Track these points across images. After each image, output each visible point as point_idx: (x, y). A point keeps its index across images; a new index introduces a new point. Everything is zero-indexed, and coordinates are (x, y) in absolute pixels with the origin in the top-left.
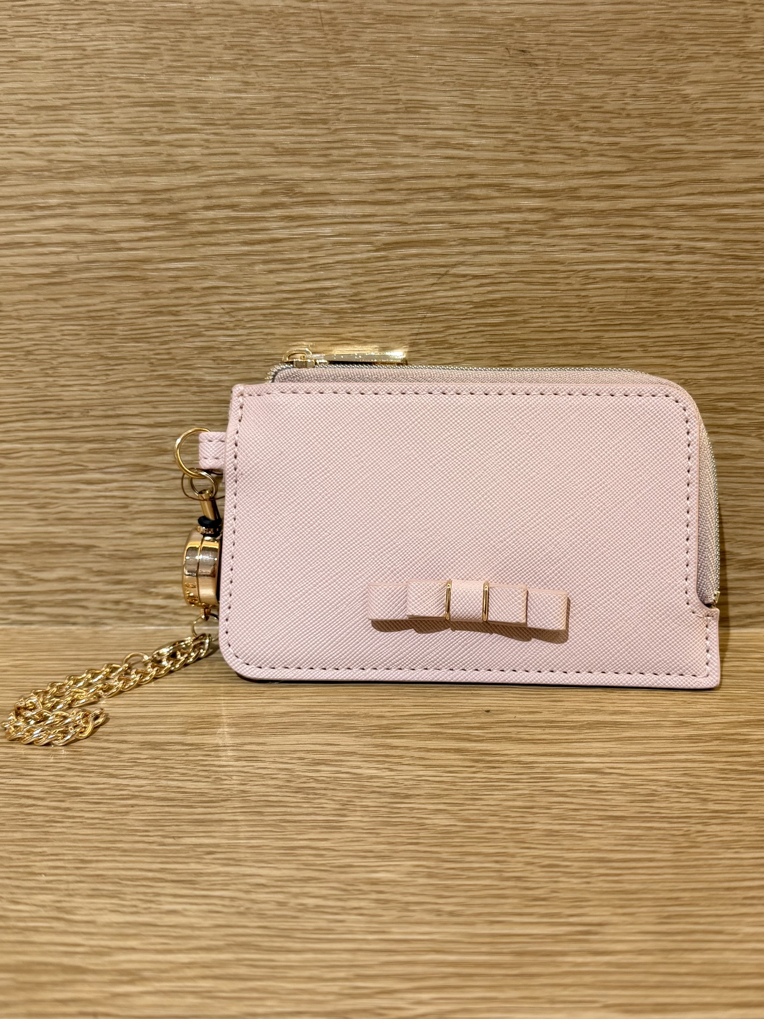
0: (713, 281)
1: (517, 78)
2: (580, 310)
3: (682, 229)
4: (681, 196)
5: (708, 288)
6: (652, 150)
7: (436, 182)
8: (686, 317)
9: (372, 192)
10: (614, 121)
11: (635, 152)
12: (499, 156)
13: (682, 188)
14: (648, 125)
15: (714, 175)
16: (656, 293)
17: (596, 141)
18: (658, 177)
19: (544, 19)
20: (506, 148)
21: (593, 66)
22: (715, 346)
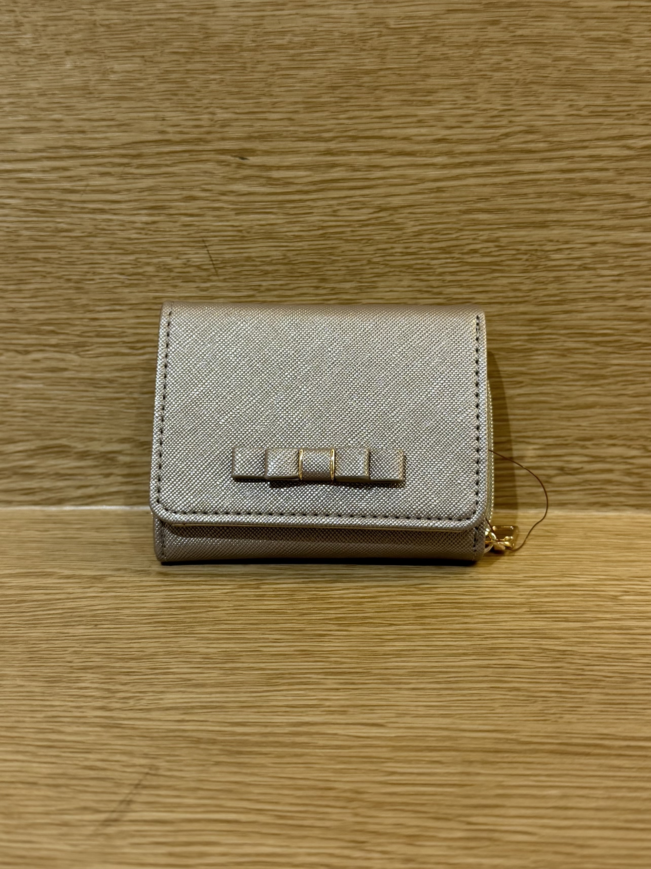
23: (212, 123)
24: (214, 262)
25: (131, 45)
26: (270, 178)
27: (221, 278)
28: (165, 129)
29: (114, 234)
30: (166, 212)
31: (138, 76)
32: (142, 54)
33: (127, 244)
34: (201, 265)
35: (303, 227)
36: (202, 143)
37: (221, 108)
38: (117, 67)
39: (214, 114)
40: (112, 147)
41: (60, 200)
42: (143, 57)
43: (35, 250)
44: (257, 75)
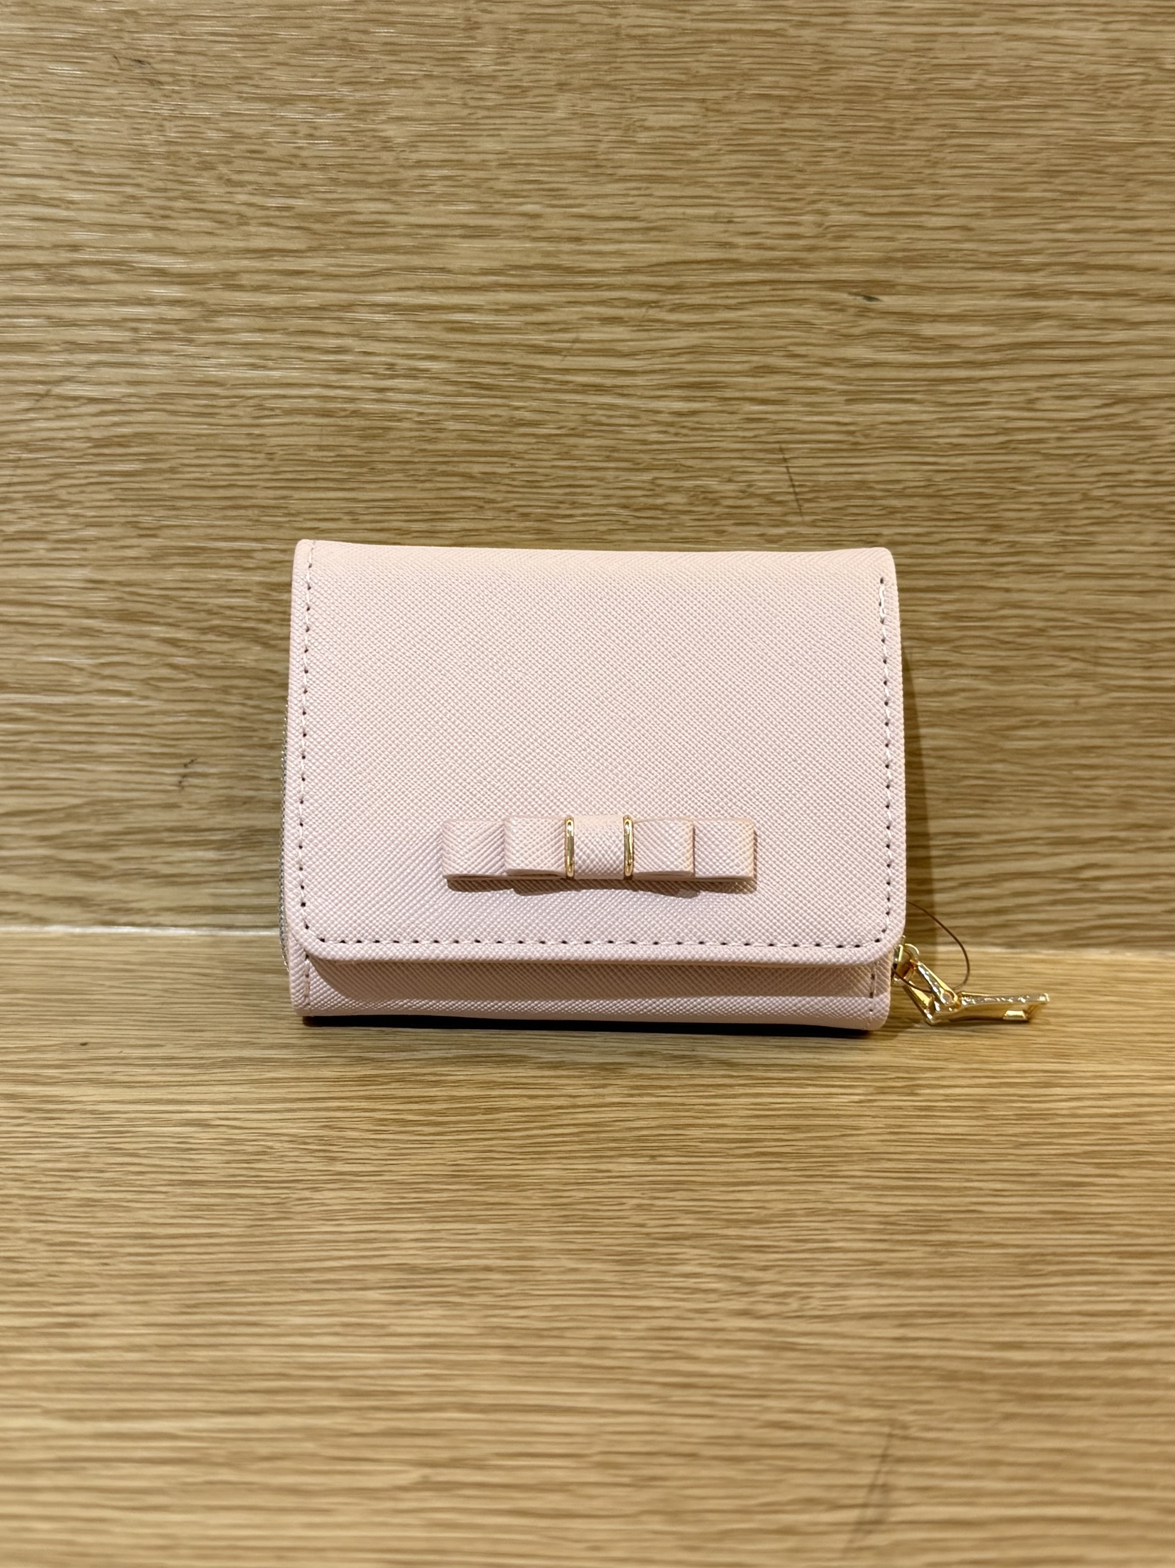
23: (820, 230)
24: (797, 490)
25: (683, 77)
26: (916, 336)
27: (808, 518)
28: (730, 240)
29: (618, 432)
30: (718, 394)
31: (690, 138)
32: (701, 95)
33: (640, 451)
34: (773, 493)
35: (968, 428)
36: (796, 267)
37: (841, 203)
38: (653, 120)
39: (825, 214)
40: (630, 271)
41: (524, 366)
42: (703, 101)
43: (468, 459)
44: (911, 145)
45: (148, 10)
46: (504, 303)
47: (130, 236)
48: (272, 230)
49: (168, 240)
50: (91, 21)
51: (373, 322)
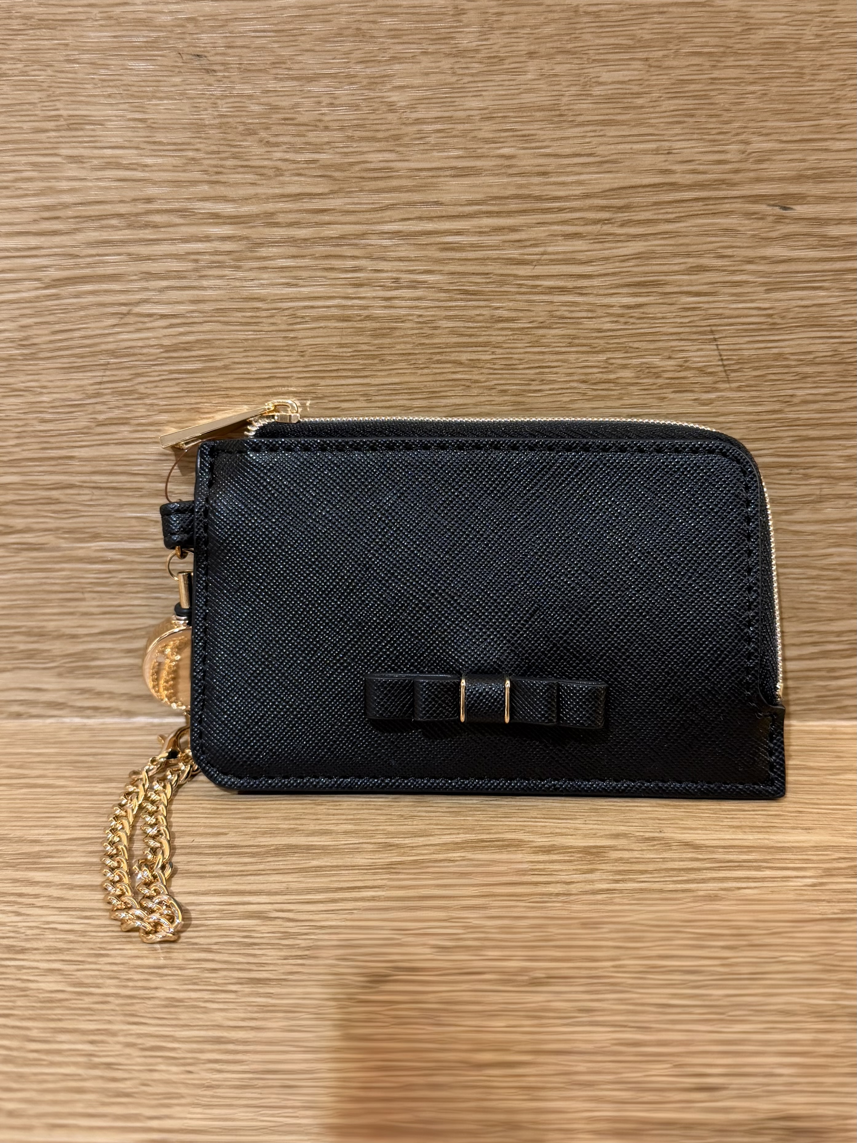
0: (440, 320)
1: (194, 87)
2: (290, 354)
3: (400, 259)
4: (395, 221)
5: (435, 328)
6: (357, 168)
7: (109, 209)
8: (413, 362)
9: (35, 221)
10: (310, 134)
11: (337, 170)
12: (179, 176)
13: (397, 212)
14: (351, 138)
15: (433, 197)
16: (376, 334)
17: (291, 159)
18: (366, 200)
19: (220, 18)
20: (189, 168)
21: (279, 71)
22: (448, 394)
23: (743, 156)
24: (725, 363)
25: (630, 42)
26: (824, 237)
27: (734, 385)
28: (669, 167)
29: (581, 324)
30: (659, 290)
31: (636, 89)
32: (645, 55)
33: (597, 338)
34: (705, 366)
36: (724, 186)
37: (761, 134)
38: (605, 77)
39: (747, 143)
40: (587, 196)
41: (502, 275)
42: (647, 59)
43: (458, 349)
44: (818, 86)
45: (204, 16)
46: (486, 227)
47: (192, 189)
48: (302, 179)
49: (221, 190)
50: (161, 27)
51: (381, 246)
